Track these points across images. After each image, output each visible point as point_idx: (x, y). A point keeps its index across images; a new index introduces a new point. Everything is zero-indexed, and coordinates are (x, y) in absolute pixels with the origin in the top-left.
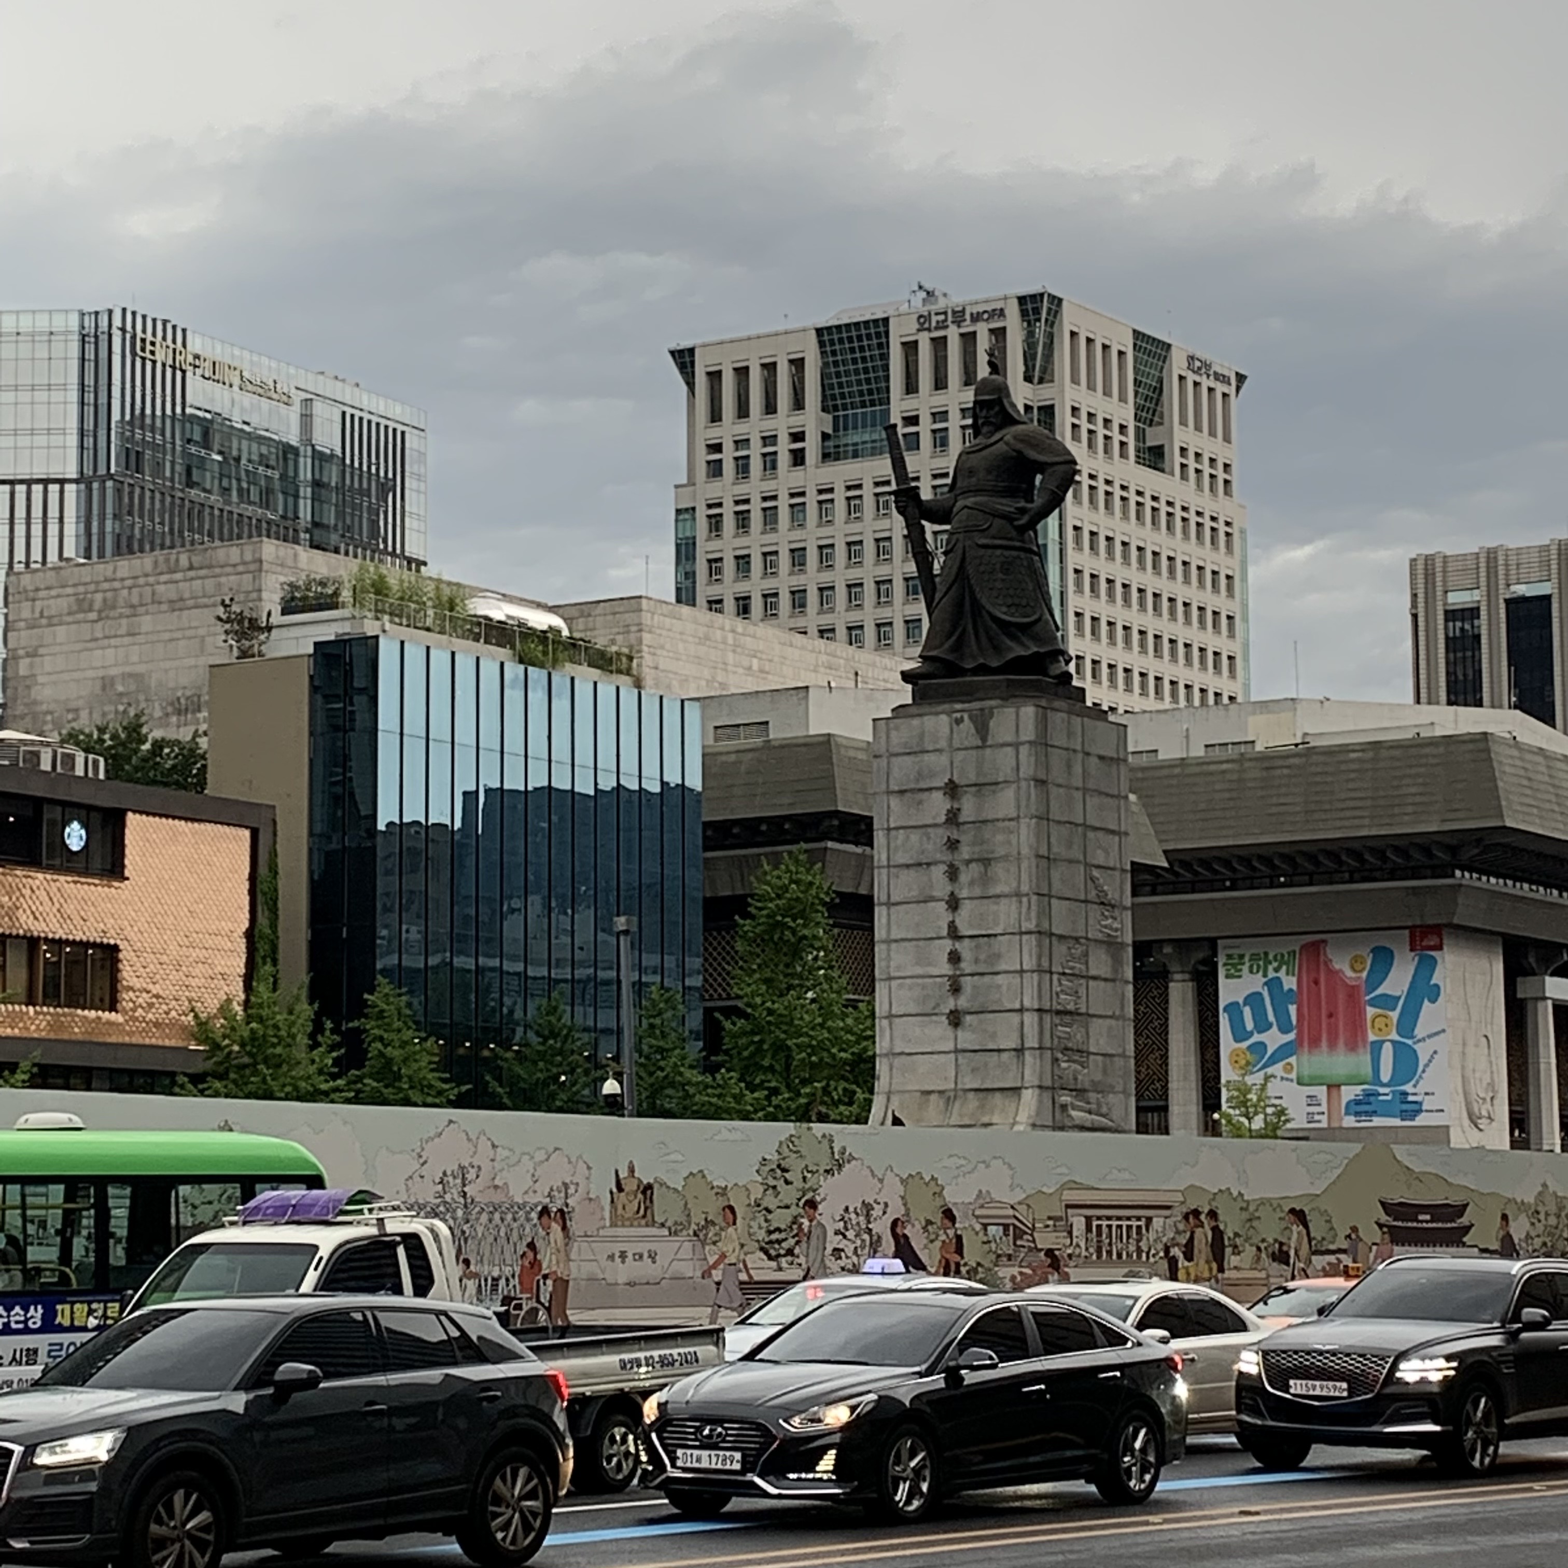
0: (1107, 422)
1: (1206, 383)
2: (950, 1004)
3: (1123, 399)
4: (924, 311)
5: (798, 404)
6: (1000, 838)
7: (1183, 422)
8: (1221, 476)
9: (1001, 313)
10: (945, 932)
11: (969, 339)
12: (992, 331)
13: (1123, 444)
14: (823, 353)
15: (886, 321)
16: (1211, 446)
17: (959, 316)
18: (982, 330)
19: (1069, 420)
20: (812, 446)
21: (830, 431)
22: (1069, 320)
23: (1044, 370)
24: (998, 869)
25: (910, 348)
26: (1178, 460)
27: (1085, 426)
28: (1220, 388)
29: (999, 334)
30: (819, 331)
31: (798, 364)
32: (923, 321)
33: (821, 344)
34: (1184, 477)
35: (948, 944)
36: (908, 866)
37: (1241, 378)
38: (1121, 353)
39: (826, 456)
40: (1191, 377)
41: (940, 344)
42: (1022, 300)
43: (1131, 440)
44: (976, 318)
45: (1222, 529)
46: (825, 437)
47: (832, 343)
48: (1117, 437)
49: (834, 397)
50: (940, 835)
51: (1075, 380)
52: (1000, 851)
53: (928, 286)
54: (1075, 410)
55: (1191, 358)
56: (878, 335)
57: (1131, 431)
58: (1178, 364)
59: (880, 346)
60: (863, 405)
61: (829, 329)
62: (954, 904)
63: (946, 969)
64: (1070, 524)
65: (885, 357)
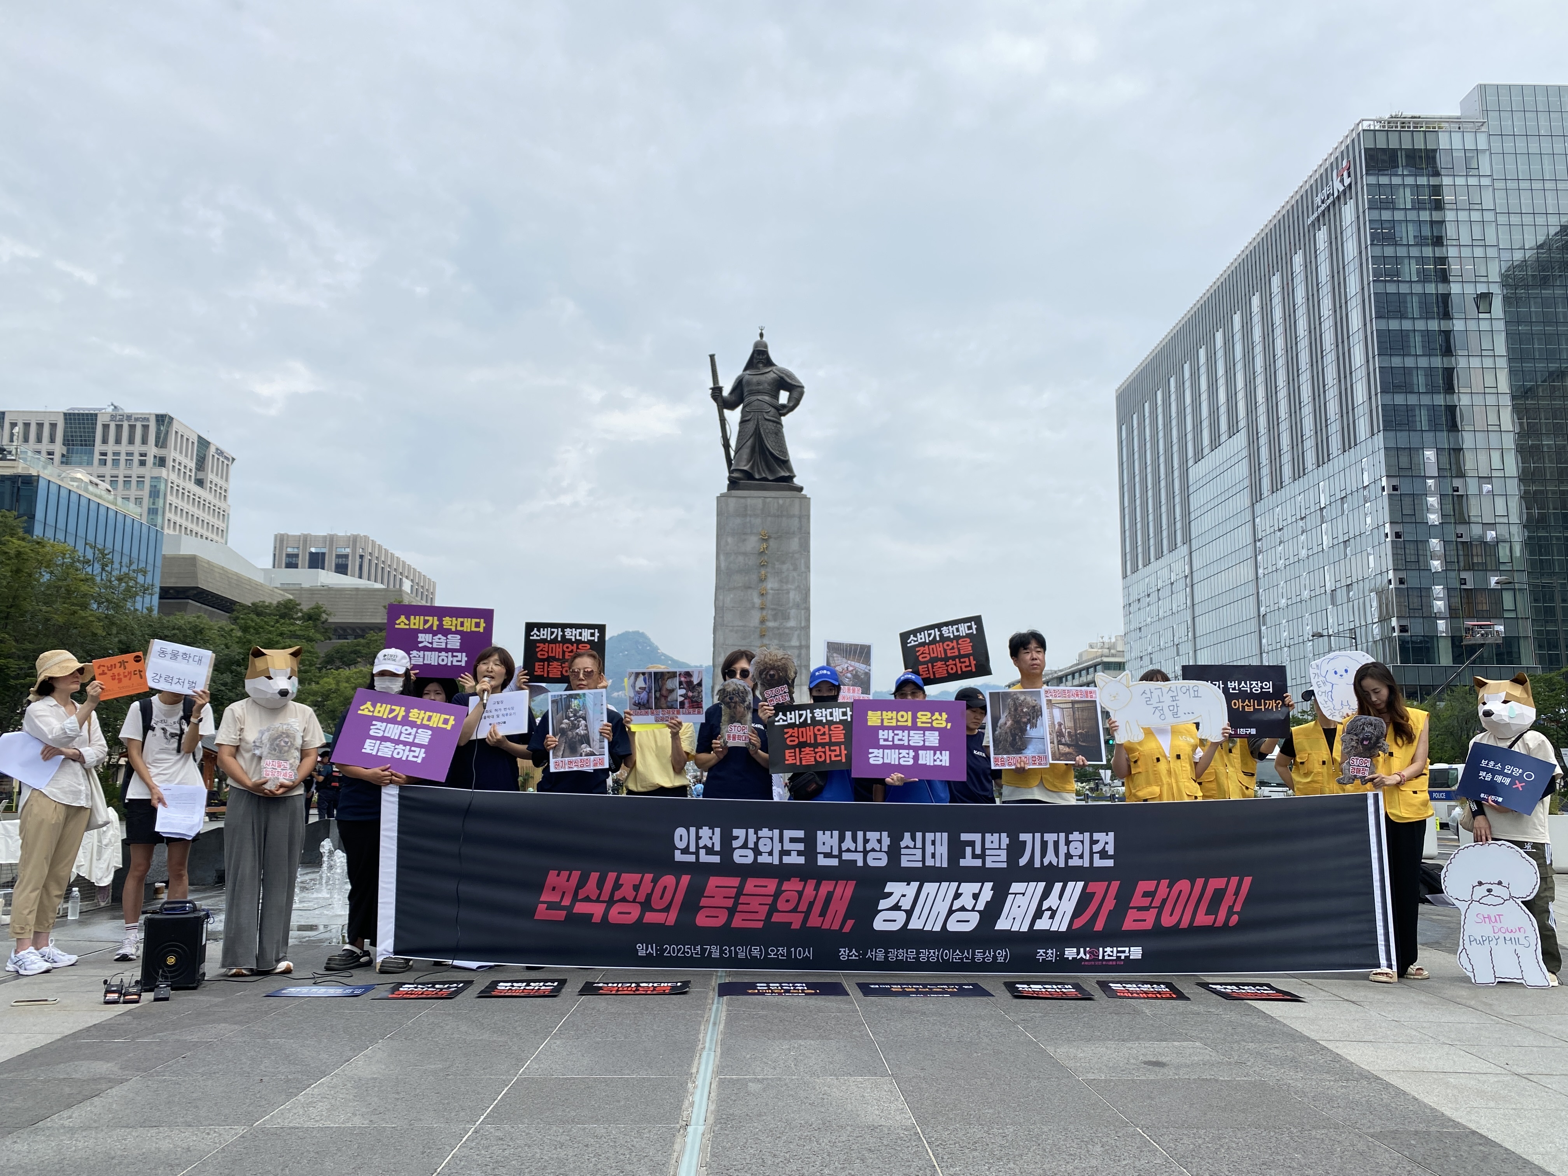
0: (185, 467)
1: (221, 459)
3: (192, 459)
4: (114, 413)
5: (52, 440)
7: (212, 472)
8: (223, 493)
9: (148, 420)
11: (132, 428)
12: (143, 426)
13: (190, 476)
14: (66, 423)
15: (96, 415)
16: (221, 482)
17: (129, 417)
18: (139, 425)
19: (172, 463)
20: (57, 457)
21: (65, 453)
22: (175, 426)
23: (163, 443)
25: (106, 427)
26: (209, 485)
27: (177, 466)
28: (226, 462)
29: (146, 428)
30: (65, 414)
31: (53, 426)
32: (113, 417)
33: (65, 419)
34: (210, 491)
37: (233, 459)
38: (193, 443)
39: (62, 463)
40: (216, 456)
41: (119, 427)
42: (157, 416)
43: (193, 475)
44: (137, 420)
45: (222, 513)
46: (63, 456)
47: (70, 419)
48: (188, 473)
49: (68, 440)
51: (175, 449)
53: (116, 404)
54: (174, 460)
55: (217, 449)
56: (92, 420)
57: (194, 470)
58: (212, 450)
59: (92, 424)
60: (82, 445)
61: (70, 414)
64: (168, 502)
65: (94, 429)
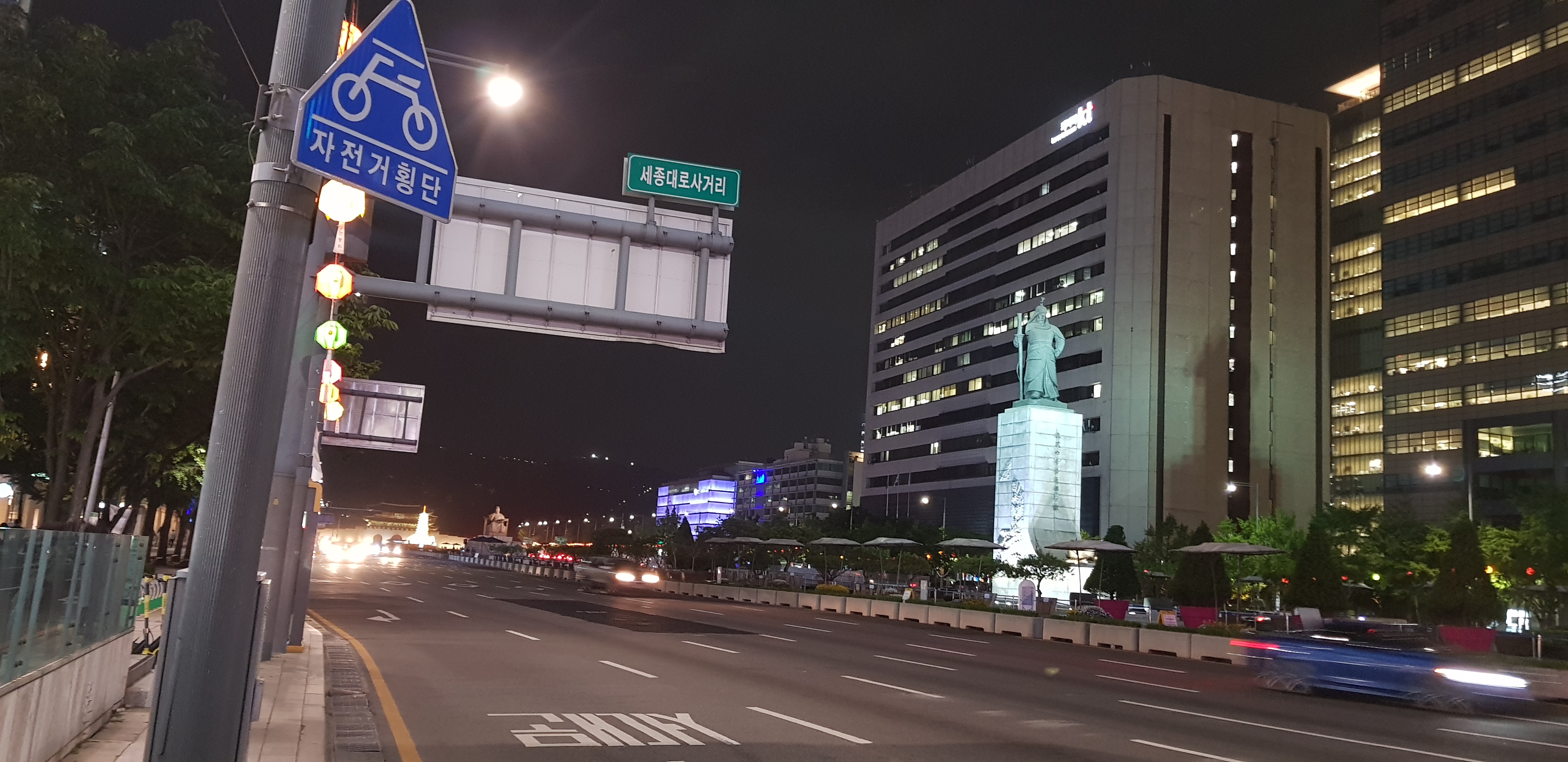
2: (1053, 503)
6: (1071, 454)
10: (1053, 480)
24: (1069, 463)
35: (1053, 484)
36: (1041, 457)
50: (1052, 450)
52: (1070, 458)
62: (1056, 471)
63: (1053, 492)
